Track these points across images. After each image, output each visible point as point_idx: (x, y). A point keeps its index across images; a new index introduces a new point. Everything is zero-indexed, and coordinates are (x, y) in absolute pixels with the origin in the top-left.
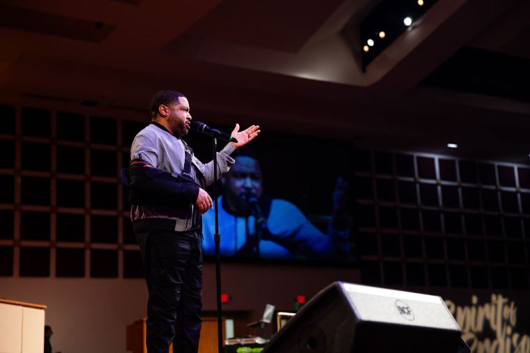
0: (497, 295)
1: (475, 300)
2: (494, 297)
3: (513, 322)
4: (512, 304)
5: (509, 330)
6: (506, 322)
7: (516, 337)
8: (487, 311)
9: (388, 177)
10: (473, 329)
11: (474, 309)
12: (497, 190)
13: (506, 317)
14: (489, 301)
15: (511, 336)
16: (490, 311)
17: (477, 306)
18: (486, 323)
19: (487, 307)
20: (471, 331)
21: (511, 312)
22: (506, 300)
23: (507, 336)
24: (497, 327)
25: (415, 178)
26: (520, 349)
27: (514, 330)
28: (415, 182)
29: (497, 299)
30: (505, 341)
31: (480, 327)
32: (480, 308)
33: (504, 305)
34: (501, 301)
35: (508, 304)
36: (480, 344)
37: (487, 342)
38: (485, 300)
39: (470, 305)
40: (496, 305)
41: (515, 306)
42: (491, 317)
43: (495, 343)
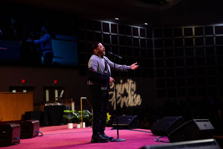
0: (129, 79)
1: (121, 81)
2: (128, 80)
3: (135, 90)
4: (135, 83)
5: (133, 93)
6: (132, 90)
7: (135, 95)
8: (126, 86)
9: (91, 31)
10: (120, 93)
11: (121, 85)
12: (132, 37)
13: (132, 88)
14: (126, 82)
15: (133, 95)
16: (127, 86)
17: (122, 84)
18: (125, 90)
19: (126, 84)
20: (119, 93)
21: (134, 86)
22: (133, 81)
23: (132, 95)
24: (129, 92)
25: (102, 32)
26: (136, 100)
27: (135, 93)
28: (102, 33)
29: (129, 81)
30: (131, 97)
31: (123, 92)
32: (123, 84)
33: (132, 83)
34: (130, 81)
35: (133, 83)
36: (122, 98)
37: (125, 97)
38: (125, 81)
39: (120, 83)
40: (129, 83)
41: (136, 83)
42: (127, 88)
43: (128, 98)
